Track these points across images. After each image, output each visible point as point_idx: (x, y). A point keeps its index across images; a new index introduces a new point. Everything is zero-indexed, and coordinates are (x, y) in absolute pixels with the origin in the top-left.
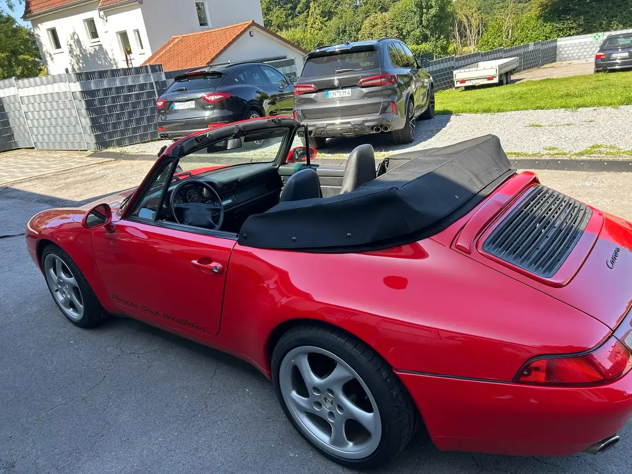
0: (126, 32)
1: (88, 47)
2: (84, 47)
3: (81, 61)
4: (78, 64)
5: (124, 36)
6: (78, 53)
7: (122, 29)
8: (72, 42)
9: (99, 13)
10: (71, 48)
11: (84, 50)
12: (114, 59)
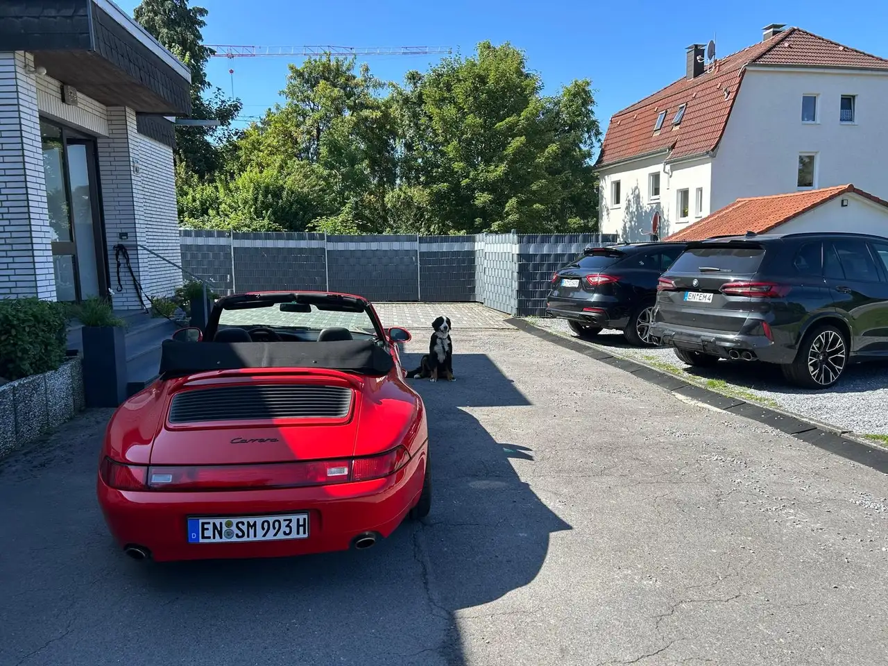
0: (688, 191)
1: (645, 204)
2: (641, 204)
3: (634, 219)
4: (630, 222)
5: (685, 194)
6: (634, 210)
7: (683, 187)
8: (631, 197)
9: (665, 167)
10: (629, 204)
11: (641, 207)
12: (668, 221)
